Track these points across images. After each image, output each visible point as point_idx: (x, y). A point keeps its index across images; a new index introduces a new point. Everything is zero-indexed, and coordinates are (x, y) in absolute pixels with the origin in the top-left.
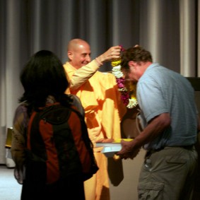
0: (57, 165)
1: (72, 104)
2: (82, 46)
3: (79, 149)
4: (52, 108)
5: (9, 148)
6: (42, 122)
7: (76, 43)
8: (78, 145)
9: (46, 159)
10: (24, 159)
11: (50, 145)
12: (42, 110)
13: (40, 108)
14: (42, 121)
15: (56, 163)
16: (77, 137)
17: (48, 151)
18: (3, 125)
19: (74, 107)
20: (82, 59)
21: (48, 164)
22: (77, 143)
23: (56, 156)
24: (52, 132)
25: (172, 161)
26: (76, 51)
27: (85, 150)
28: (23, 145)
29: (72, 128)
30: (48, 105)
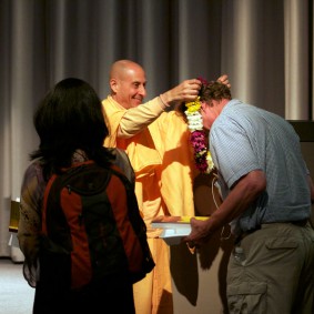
0: (87, 259)
1: (114, 162)
2: (131, 71)
3: (122, 234)
4: (82, 168)
5: (15, 231)
6: (64, 192)
7: (123, 66)
8: (122, 229)
9: (71, 249)
10: (37, 249)
11: (77, 227)
12: (65, 173)
13: (64, 169)
14: (65, 189)
15: (86, 256)
16: (120, 216)
17: (73, 237)
18: (6, 195)
19: (115, 168)
20: (132, 91)
21: (73, 258)
22: (119, 225)
23: (86, 245)
24: (80, 207)
25: (275, 246)
26: (123, 78)
27: (132, 235)
28: (36, 226)
29: (112, 201)
30: (75, 164)
